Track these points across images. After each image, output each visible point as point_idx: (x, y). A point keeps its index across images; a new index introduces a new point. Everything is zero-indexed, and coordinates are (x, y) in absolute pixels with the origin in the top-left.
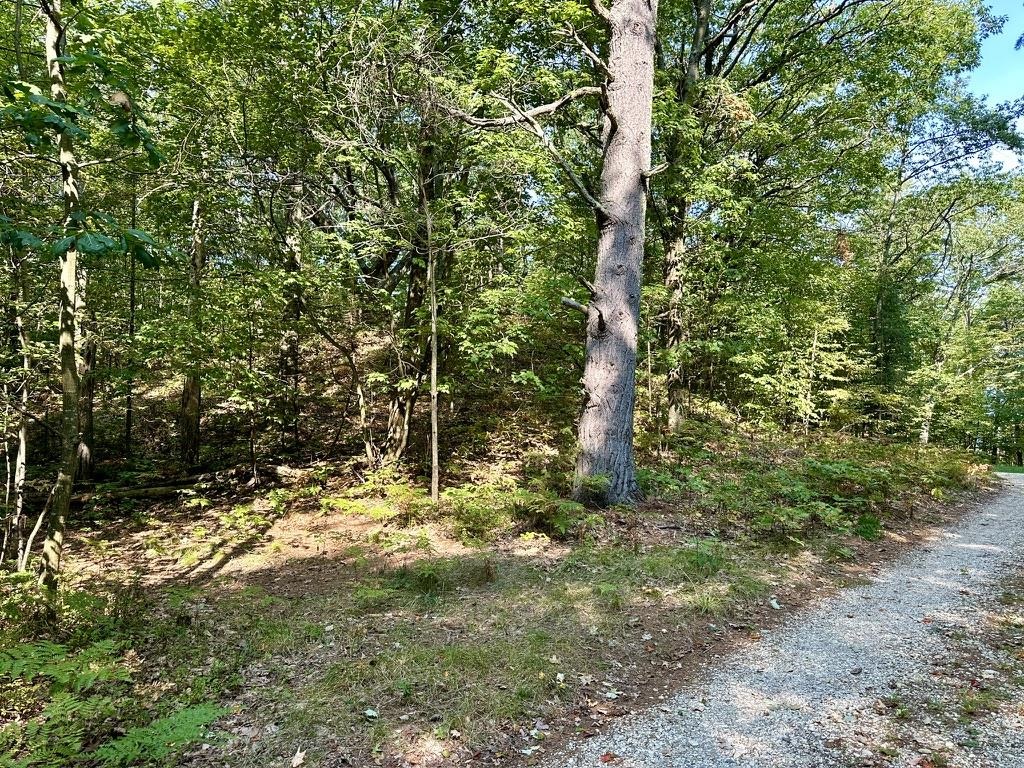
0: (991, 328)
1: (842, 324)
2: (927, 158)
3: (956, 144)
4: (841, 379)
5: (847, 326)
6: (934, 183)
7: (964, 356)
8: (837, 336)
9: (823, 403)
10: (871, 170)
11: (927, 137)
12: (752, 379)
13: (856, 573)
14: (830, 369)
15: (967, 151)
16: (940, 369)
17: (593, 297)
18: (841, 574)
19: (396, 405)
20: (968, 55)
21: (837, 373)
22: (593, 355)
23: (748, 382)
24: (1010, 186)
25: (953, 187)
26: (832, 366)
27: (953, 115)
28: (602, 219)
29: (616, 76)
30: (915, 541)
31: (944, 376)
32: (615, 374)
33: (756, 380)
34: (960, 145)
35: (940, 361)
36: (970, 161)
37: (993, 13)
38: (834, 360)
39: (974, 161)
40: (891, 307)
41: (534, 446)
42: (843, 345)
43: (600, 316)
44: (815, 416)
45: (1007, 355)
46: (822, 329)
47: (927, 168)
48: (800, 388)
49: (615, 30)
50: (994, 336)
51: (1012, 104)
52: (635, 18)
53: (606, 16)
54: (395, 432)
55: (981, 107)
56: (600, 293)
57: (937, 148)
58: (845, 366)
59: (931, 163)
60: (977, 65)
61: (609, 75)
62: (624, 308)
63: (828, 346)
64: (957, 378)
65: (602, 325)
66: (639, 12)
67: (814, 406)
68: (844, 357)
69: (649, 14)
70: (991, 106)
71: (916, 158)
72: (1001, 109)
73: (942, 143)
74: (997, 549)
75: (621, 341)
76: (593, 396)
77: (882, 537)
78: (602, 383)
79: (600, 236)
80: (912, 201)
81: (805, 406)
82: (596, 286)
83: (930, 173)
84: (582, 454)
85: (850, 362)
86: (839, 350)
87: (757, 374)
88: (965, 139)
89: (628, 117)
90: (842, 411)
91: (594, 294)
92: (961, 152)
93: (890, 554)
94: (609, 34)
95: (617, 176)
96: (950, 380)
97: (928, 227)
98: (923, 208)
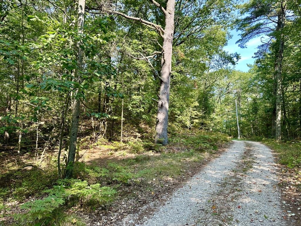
0: (226, 105)
1: (197, 104)
2: (215, 65)
3: (221, 62)
4: (196, 117)
5: (198, 105)
6: (215, 70)
7: (220, 112)
8: (195, 107)
9: (192, 123)
10: (204, 67)
11: (215, 60)
12: (178, 117)
13: (217, 156)
14: (194, 115)
15: (223, 64)
16: (214, 115)
17: (159, 99)
18: (214, 156)
19: (102, 122)
20: (225, 43)
21: (195, 116)
22: (160, 112)
23: (177, 117)
24: (232, 72)
25: (220, 72)
26: (194, 114)
27: (221, 55)
28: (162, 82)
29: (165, 50)
30: (224, 151)
31: (215, 116)
32: (164, 116)
33: (179, 117)
34: (222, 62)
35: (214, 113)
36: (224, 66)
37: (230, 34)
38: (195, 113)
39: (225, 66)
40: (206, 99)
41: (134, 133)
42: (197, 109)
43: (162, 103)
44: (190, 126)
45: (228, 112)
46: (193, 105)
47: (215, 67)
48: (188, 119)
49: (165, 40)
50: (226, 107)
51: (233, 54)
52: (169, 38)
53: (163, 37)
54: (102, 129)
55: (227, 54)
56: (161, 98)
57: (217, 62)
58: (197, 114)
59: (215, 66)
60: (227, 45)
61: (163, 50)
62: (166, 102)
63: (193, 109)
64: (218, 117)
65: (162, 105)
66: (170, 37)
67: (190, 123)
68: (197, 112)
69: (172, 37)
70: (229, 54)
71: (212, 64)
72: (231, 55)
73: (218, 61)
74: (238, 152)
75: (166, 109)
76: (160, 121)
77: (218, 150)
78: (162, 118)
79: (161, 85)
80: (211, 74)
81: (188, 123)
82: (160, 96)
83: (215, 68)
84: (157, 134)
85: (198, 113)
86: (196, 110)
87: (179, 116)
88: (223, 61)
89: (167, 60)
90: (197, 125)
91: (159, 98)
92: (222, 64)
93: (220, 153)
94: (163, 41)
95: (165, 72)
96: (217, 117)
97: (214, 80)
98: (213, 76)
